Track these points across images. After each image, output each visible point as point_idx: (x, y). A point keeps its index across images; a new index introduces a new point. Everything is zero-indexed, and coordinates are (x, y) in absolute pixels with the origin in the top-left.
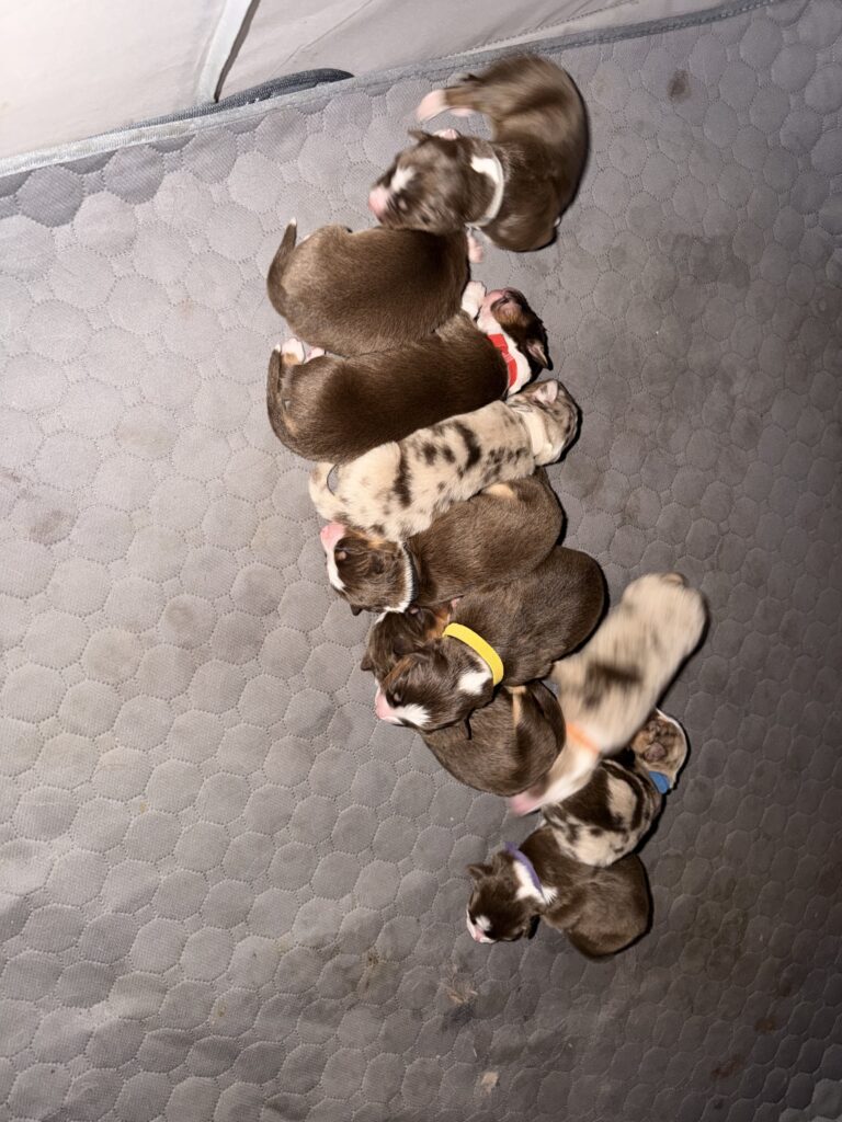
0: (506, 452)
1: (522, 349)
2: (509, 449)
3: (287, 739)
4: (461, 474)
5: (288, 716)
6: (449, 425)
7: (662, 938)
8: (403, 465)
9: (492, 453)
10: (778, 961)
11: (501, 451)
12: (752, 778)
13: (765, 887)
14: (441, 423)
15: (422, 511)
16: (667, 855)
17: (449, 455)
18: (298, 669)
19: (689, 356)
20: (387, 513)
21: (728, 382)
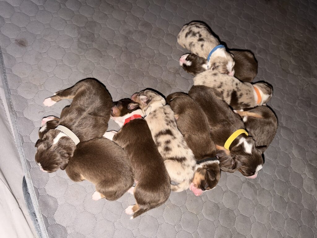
0: (166, 118)
1: (130, 111)
2: (165, 118)
3: (258, 198)
4: (175, 138)
5: (251, 198)
6: (156, 140)
7: (304, 68)
8: (172, 159)
9: (167, 124)
10: (307, 30)
11: (166, 120)
12: (255, 34)
13: (286, 33)
14: (156, 143)
15: (187, 153)
16: (280, 65)
17: (168, 142)
18: (235, 195)
19: (121, 46)
20: (189, 166)
21: (129, 32)
